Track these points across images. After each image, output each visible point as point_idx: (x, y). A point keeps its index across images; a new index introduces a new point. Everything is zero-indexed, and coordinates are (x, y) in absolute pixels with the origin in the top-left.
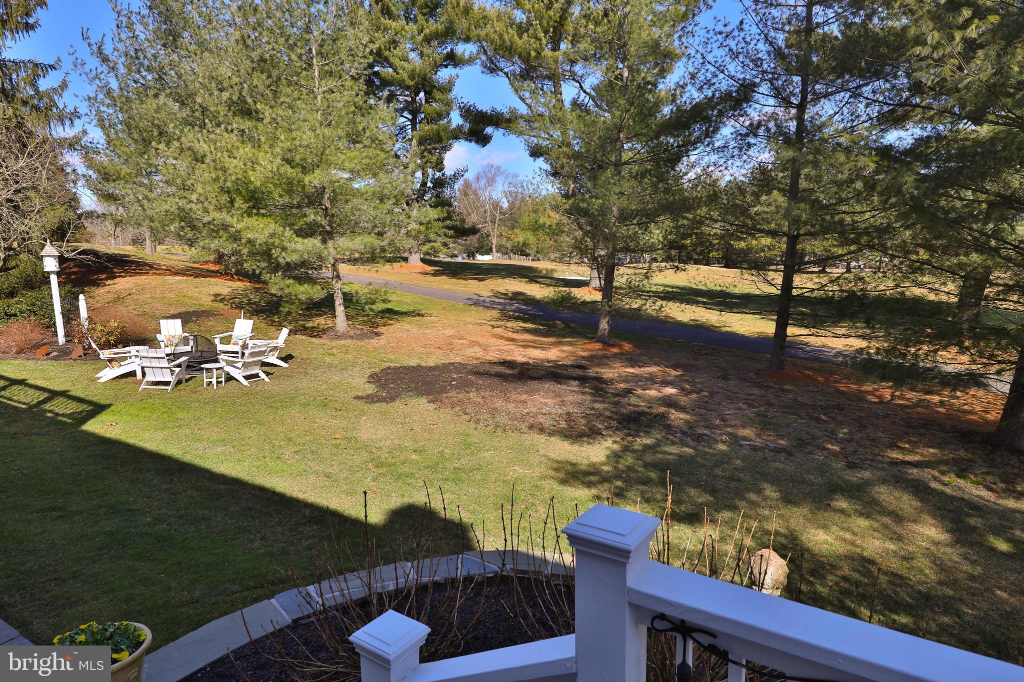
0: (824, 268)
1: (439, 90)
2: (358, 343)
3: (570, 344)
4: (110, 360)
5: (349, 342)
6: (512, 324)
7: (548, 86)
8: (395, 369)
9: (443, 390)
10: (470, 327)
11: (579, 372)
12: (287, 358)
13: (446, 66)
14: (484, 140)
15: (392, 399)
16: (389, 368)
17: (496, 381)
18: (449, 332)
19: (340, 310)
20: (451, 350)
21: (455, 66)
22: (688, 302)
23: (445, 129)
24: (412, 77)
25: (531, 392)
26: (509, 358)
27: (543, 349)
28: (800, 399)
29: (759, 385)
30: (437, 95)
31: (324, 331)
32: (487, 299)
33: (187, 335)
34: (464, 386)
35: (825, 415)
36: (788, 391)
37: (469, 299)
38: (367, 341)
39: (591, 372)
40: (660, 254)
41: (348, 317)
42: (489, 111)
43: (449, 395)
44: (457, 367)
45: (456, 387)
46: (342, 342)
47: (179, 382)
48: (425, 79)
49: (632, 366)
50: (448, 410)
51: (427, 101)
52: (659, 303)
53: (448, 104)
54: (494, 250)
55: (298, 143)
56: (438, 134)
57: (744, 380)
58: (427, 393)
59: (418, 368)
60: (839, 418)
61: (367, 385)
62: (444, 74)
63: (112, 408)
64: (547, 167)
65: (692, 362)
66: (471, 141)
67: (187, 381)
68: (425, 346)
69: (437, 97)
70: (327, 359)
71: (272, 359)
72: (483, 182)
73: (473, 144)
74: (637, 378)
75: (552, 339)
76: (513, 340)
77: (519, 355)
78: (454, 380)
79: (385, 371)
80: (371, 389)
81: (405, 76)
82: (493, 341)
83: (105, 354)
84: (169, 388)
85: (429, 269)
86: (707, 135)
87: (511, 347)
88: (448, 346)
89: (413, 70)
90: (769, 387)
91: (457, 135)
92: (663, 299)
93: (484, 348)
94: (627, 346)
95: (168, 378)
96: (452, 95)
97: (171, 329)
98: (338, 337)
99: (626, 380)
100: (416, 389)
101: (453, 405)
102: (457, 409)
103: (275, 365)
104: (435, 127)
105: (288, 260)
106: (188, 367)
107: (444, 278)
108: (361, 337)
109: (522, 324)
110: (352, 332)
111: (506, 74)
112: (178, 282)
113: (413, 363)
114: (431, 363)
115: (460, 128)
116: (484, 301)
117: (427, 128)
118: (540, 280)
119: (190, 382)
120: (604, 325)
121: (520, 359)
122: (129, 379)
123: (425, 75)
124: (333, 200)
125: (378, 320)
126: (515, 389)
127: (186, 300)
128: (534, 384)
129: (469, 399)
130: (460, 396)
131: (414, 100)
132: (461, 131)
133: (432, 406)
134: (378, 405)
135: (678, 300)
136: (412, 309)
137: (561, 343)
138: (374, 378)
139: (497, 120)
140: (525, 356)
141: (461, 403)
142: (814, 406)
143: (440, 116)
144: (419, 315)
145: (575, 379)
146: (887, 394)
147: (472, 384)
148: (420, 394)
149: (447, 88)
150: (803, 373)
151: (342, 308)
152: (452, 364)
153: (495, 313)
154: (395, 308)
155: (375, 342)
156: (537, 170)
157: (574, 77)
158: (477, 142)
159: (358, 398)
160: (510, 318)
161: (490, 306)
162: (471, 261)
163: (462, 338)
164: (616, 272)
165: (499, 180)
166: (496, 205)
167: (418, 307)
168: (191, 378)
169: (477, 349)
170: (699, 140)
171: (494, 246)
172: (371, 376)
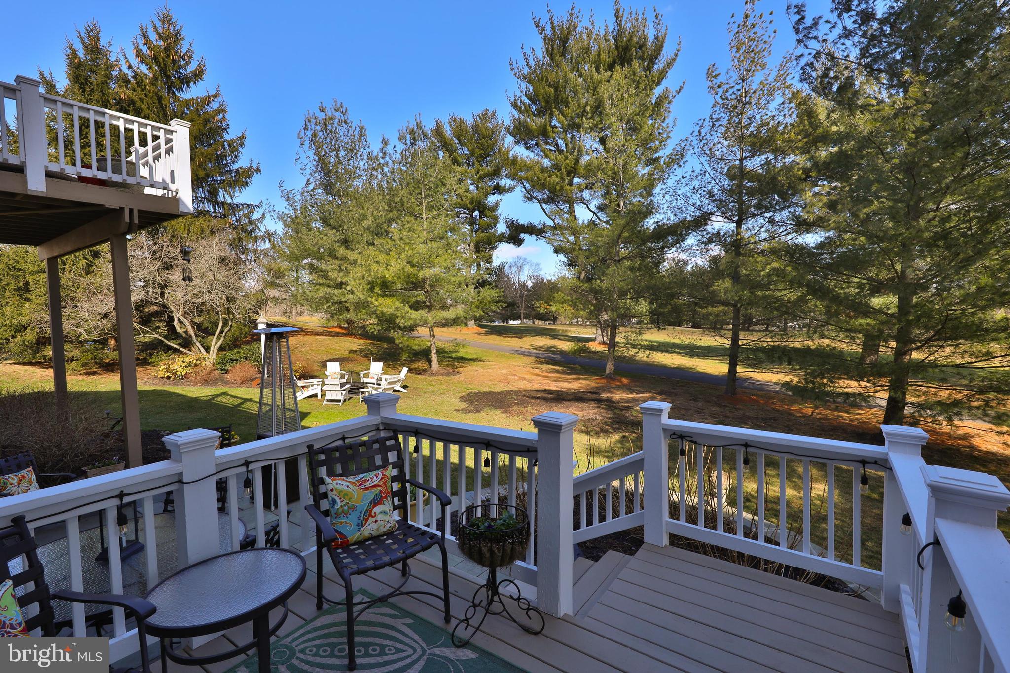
0: (767, 328)
1: (489, 210)
2: (446, 378)
3: (586, 379)
4: (303, 387)
5: (441, 377)
6: (544, 367)
7: (565, 207)
8: (475, 393)
9: (509, 406)
10: (517, 368)
11: (594, 396)
12: (405, 387)
13: (493, 194)
14: (519, 242)
15: (478, 411)
16: (471, 393)
17: (542, 402)
18: (504, 371)
19: (434, 357)
20: (509, 382)
21: (500, 194)
22: (667, 351)
23: (494, 234)
24: (471, 203)
25: (567, 407)
26: (547, 388)
27: (568, 382)
28: (747, 414)
29: (720, 406)
30: (488, 213)
31: (425, 371)
32: (526, 350)
33: (344, 372)
34: (522, 403)
35: (765, 423)
36: (739, 409)
37: (514, 350)
38: (452, 377)
39: (604, 396)
40: (647, 320)
41: (440, 362)
42: (526, 224)
43: (514, 408)
44: (517, 393)
45: (518, 404)
46: (436, 377)
47: (345, 401)
48: (480, 202)
49: (631, 393)
50: (515, 417)
51: (480, 217)
52: (647, 352)
53: (496, 219)
54: (522, 317)
55: (415, 252)
56: (488, 238)
57: (708, 402)
58: (501, 408)
59: (490, 393)
60: (774, 425)
61: (460, 403)
62: (492, 199)
63: (312, 414)
64: (565, 260)
65: (671, 391)
66: (510, 243)
67: (349, 399)
68: (491, 380)
69: (488, 215)
70: (430, 388)
71: (398, 388)
72: (514, 269)
73: (512, 245)
74: (634, 400)
75: (574, 376)
76: (547, 377)
77: (553, 386)
78: (515, 400)
79: (469, 395)
80: (463, 405)
81: (467, 202)
82: (533, 377)
83: (300, 383)
84: (340, 404)
85: (482, 330)
86: (677, 242)
87: (547, 381)
88: (506, 380)
89: (473, 198)
90: (726, 406)
91: (501, 238)
92: (650, 349)
93: (530, 381)
94: (625, 381)
95: (340, 397)
96: (497, 213)
97: (333, 368)
98: (433, 374)
99: (628, 401)
100: (493, 406)
101: (518, 415)
102: (521, 417)
103: (399, 391)
104: (487, 234)
105: (406, 324)
106: (349, 392)
107: (493, 336)
108: (448, 374)
109: (551, 367)
110: (442, 371)
111: (538, 200)
112: (324, 339)
113: (486, 390)
114: (497, 389)
115: (502, 234)
116: (524, 352)
117: (482, 235)
118: (560, 337)
119: (350, 401)
120: (609, 367)
121: (554, 389)
122: (313, 399)
123: (480, 201)
124: (431, 286)
125: (456, 364)
126: (556, 406)
127: (332, 351)
128: (569, 403)
129: (527, 411)
130: (522, 409)
131: (472, 216)
132: (503, 236)
133: (504, 415)
134: (470, 414)
135: (660, 350)
136: (475, 357)
137: (579, 379)
138: (463, 399)
139: (531, 230)
140: (557, 387)
141: (523, 413)
142: (757, 418)
143: (490, 226)
144: (481, 361)
145: (593, 400)
146: (809, 411)
147: (528, 402)
148: (496, 408)
149: (494, 208)
150: (750, 398)
151: (436, 356)
152: (512, 391)
153: (531, 359)
154: (464, 357)
155: (457, 377)
156: (558, 262)
157: (583, 200)
158: (514, 244)
159: (455, 410)
160: (542, 363)
161: (528, 354)
162: (505, 324)
163: (514, 375)
164: (617, 331)
165: (526, 268)
166: (524, 286)
167: (479, 356)
168: (350, 399)
169: (525, 382)
170: (672, 245)
171: (522, 315)
172: (460, 398)
